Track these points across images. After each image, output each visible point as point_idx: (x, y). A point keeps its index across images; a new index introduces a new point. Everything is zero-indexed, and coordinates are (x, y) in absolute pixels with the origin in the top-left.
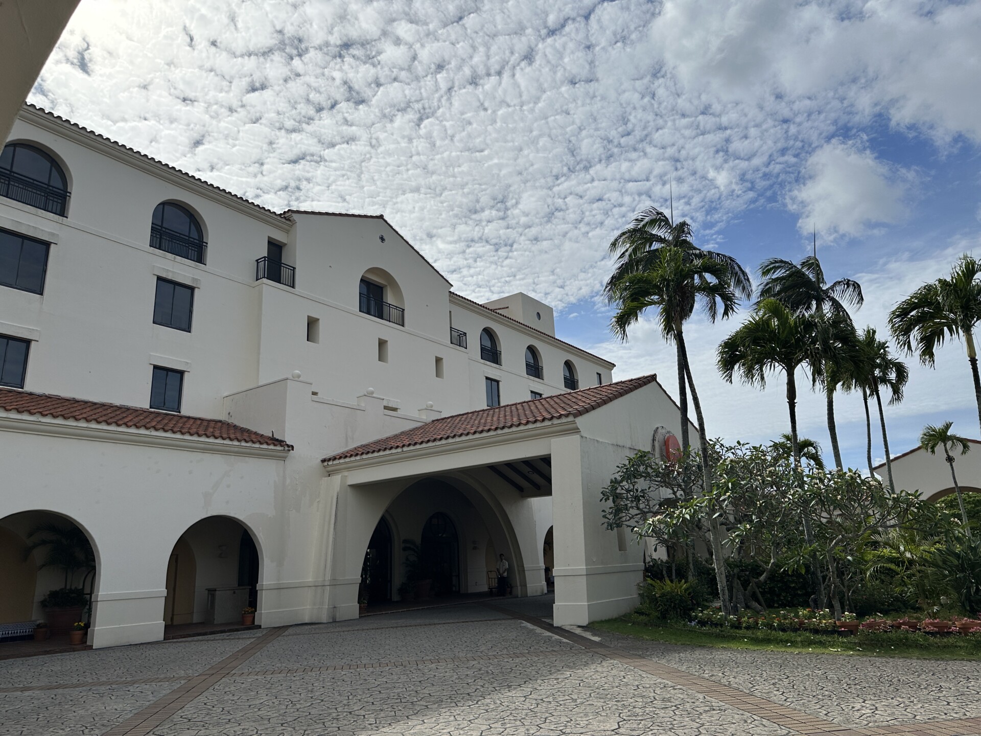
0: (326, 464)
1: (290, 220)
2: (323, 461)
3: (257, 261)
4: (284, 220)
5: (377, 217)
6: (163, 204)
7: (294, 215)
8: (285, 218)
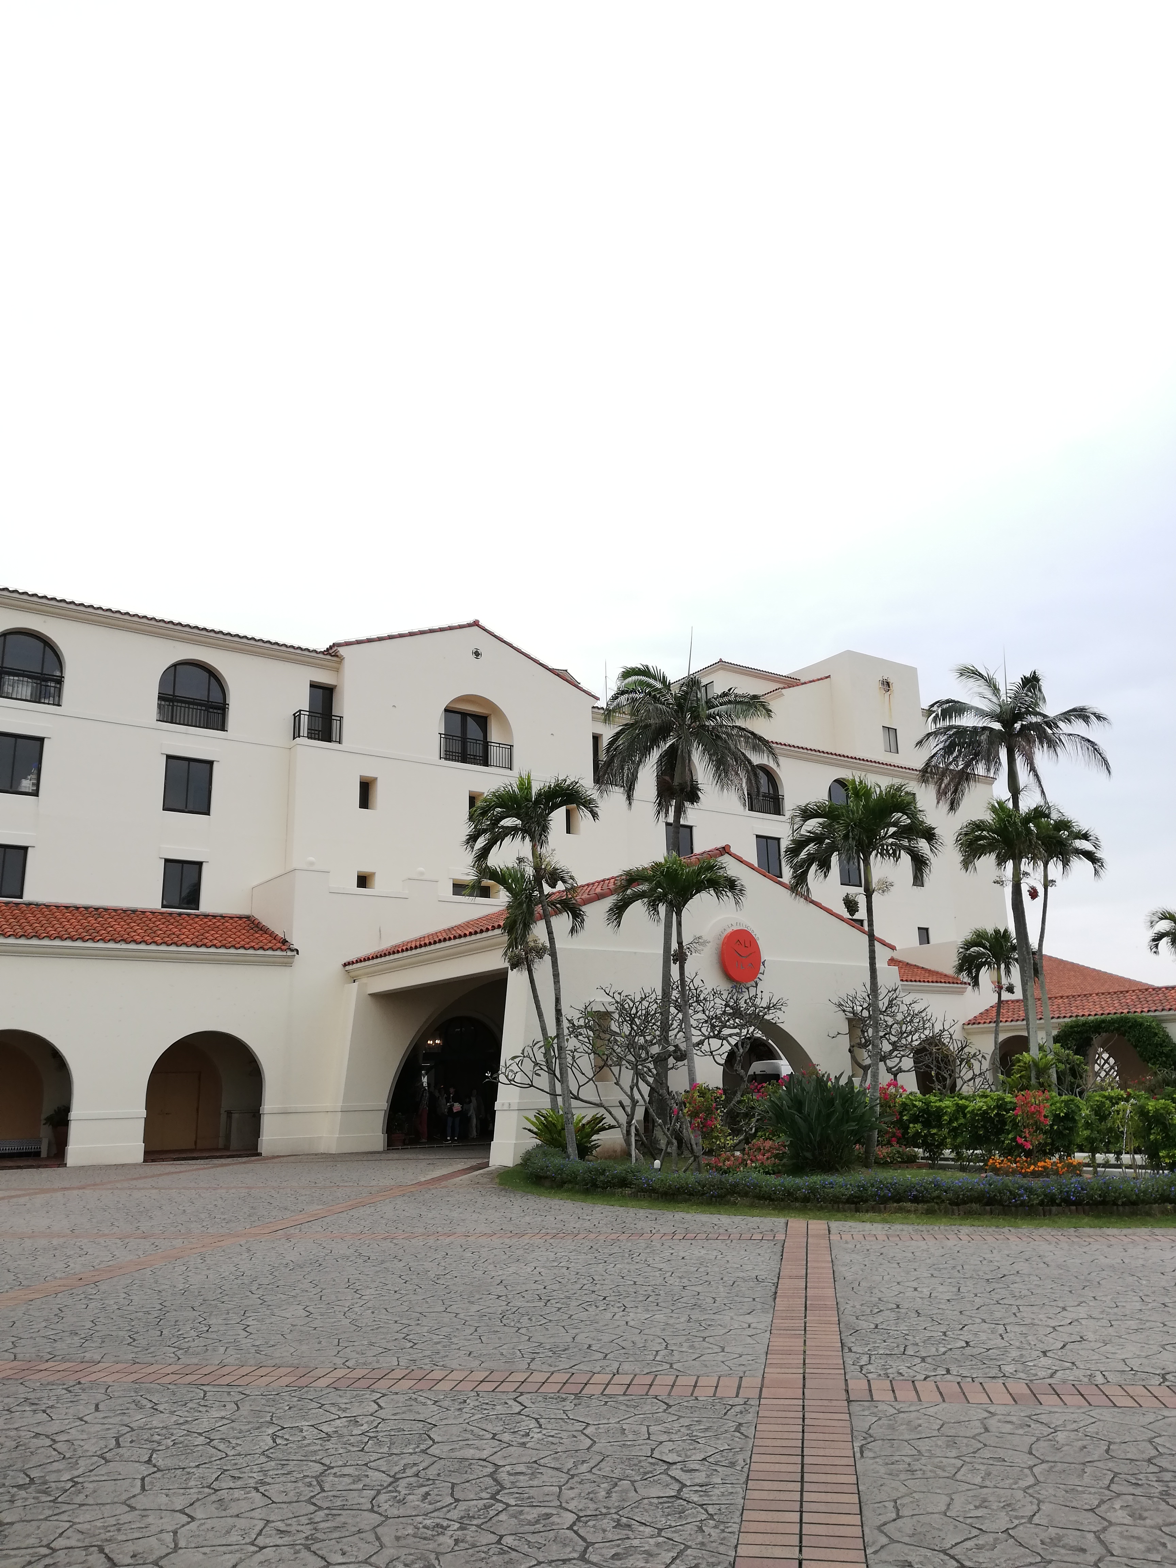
0: (347, 968)
1: (337, 656)
2: (345, 965)
3: (294, 714)
4: (328, 657)
5: (469, 625)
6: (175, 666)
7: (339, 649)
8: (330, 655)
